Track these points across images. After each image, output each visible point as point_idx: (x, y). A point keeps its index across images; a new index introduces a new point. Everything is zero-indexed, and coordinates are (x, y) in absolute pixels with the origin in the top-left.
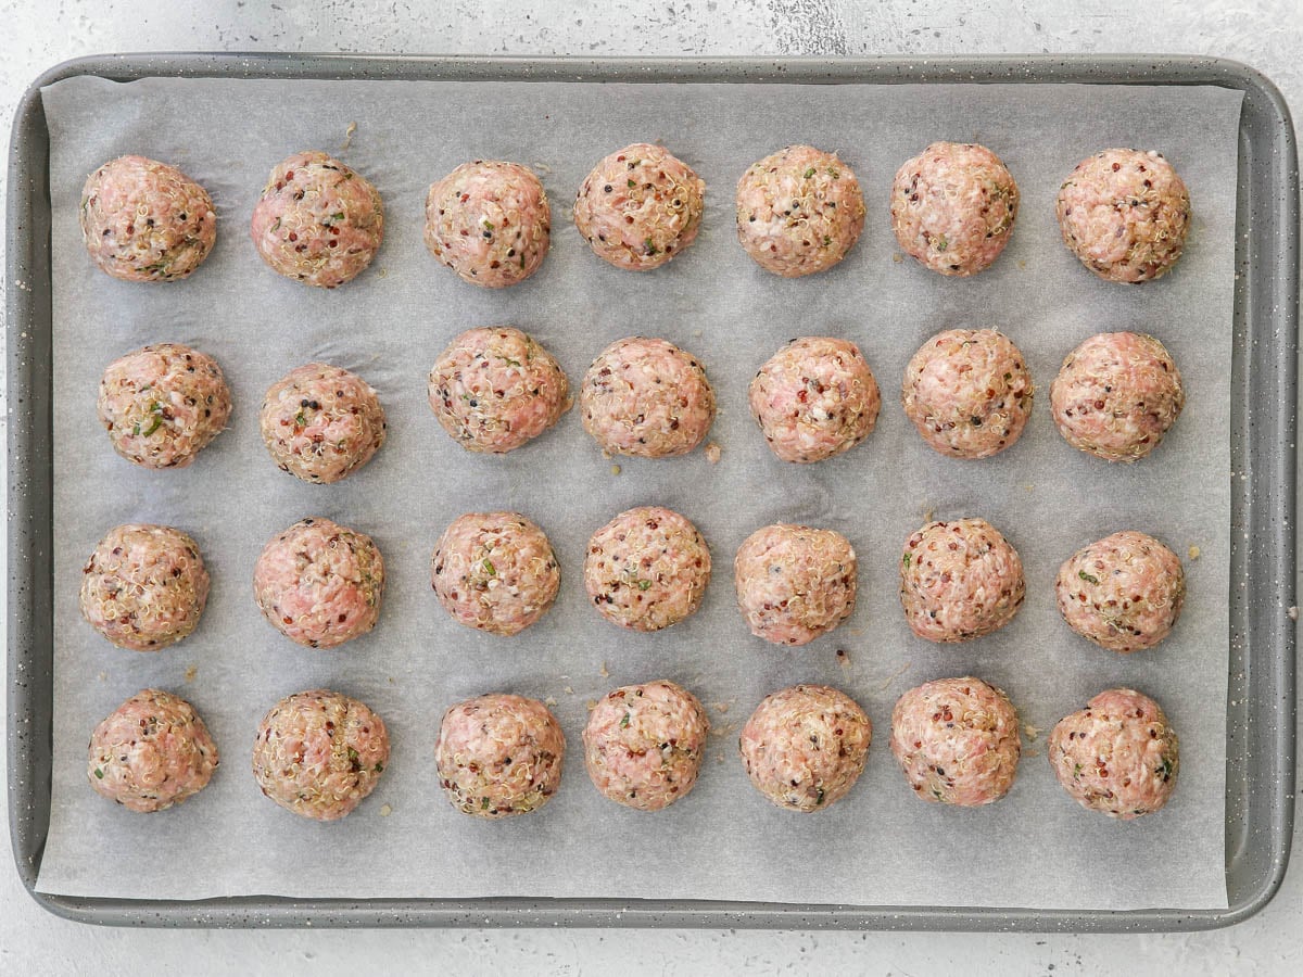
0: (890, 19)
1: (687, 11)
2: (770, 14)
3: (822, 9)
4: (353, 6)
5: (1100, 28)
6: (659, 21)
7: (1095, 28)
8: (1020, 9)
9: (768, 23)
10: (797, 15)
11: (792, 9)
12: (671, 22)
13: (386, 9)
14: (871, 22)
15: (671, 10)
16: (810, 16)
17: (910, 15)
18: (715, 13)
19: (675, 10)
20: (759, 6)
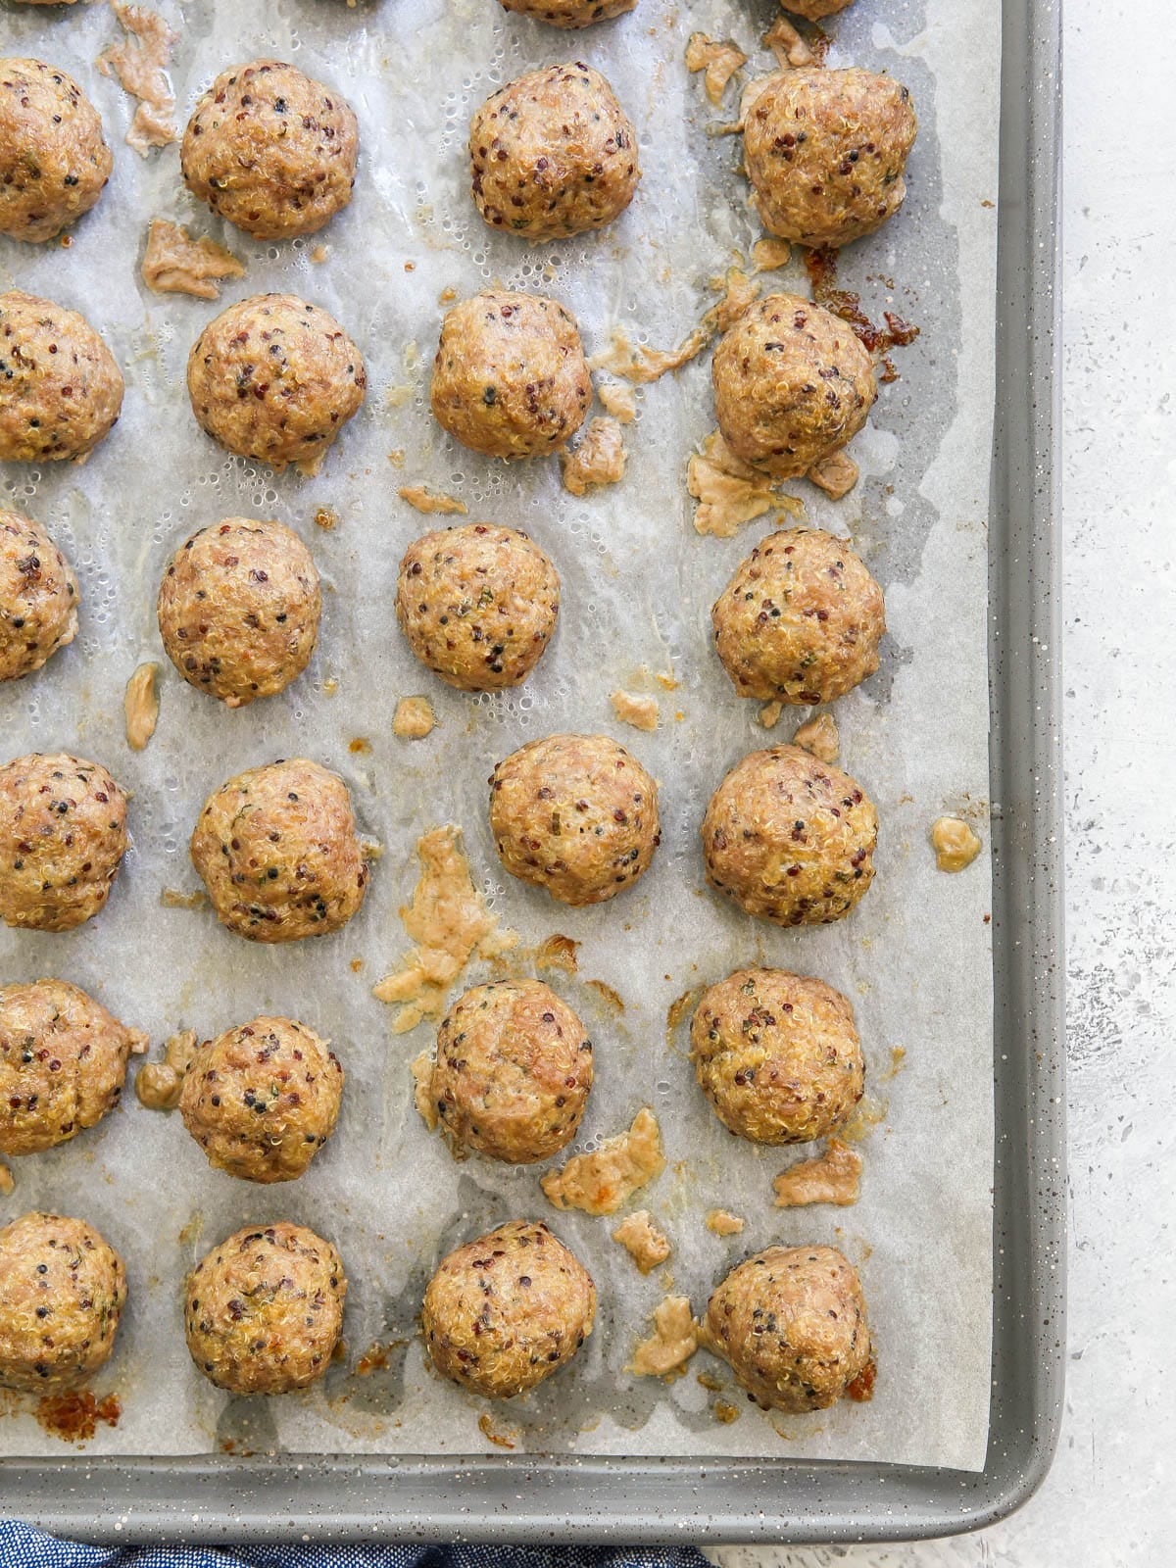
0: (1084, 1141)
1: (1093, 847)
2: (1089, 969)
3: (1097, 1042)
4: (1088, 370)
5: (1075, 1445)
6: (1076, 807)
7: (1076, 1438)
8: (1102, 1329)
9: (1076, 964)
10: (1088, 1006)
11: (1097, 1000)
12: (1074, 825)
13: (1085, 417)
14: (1080, 1113)
15: (1091, 825)
16: (1087, 1025)
17: (1091, 1169)
18: (1090, 887)
19: (1092, 831)
20: (1100, 951)
